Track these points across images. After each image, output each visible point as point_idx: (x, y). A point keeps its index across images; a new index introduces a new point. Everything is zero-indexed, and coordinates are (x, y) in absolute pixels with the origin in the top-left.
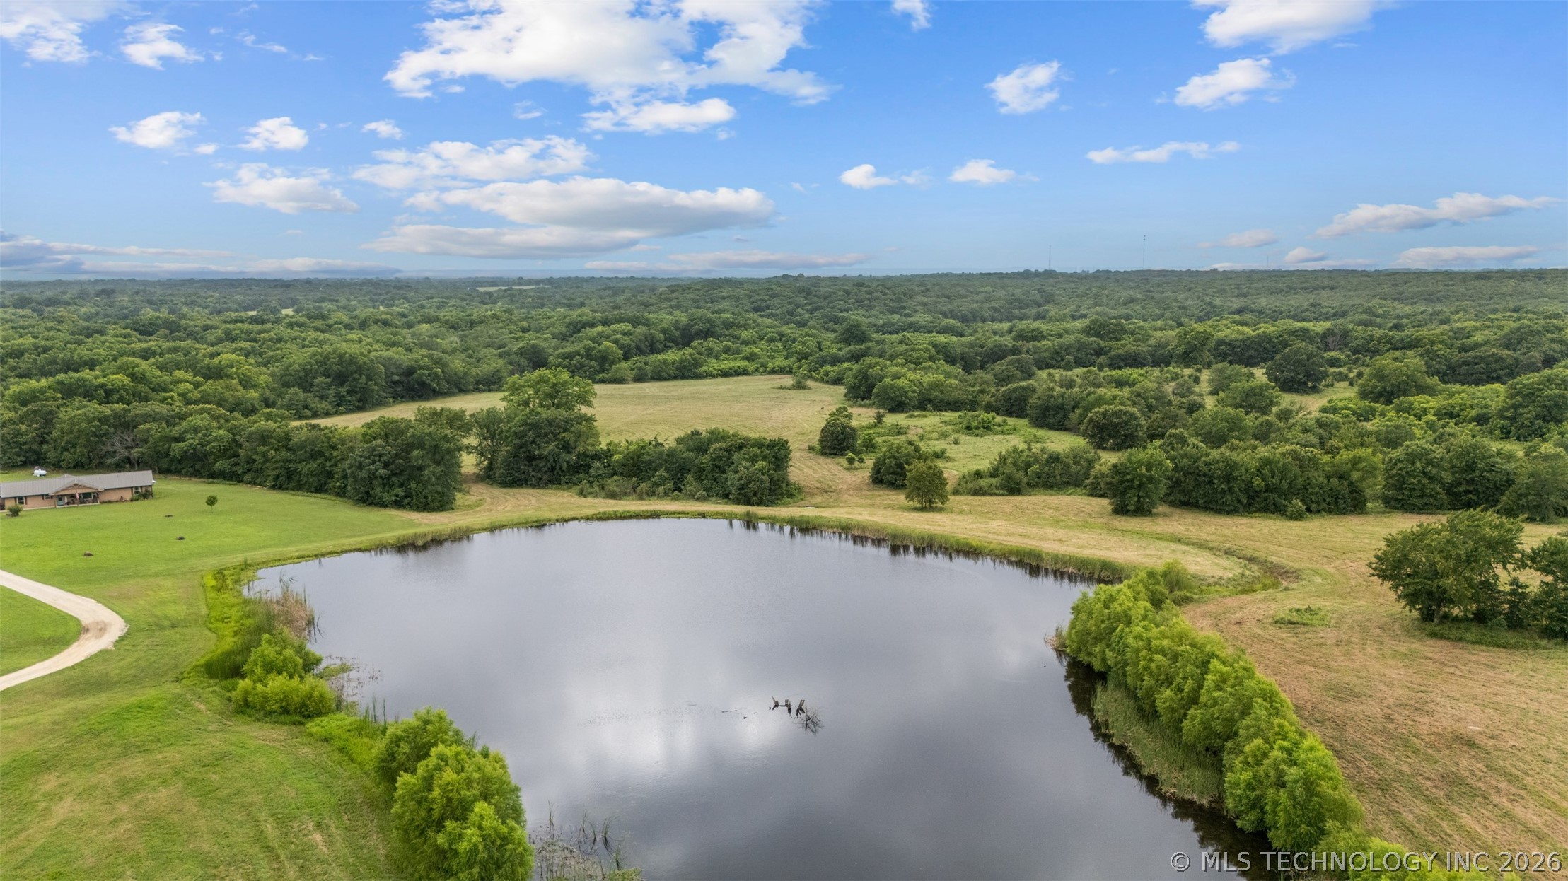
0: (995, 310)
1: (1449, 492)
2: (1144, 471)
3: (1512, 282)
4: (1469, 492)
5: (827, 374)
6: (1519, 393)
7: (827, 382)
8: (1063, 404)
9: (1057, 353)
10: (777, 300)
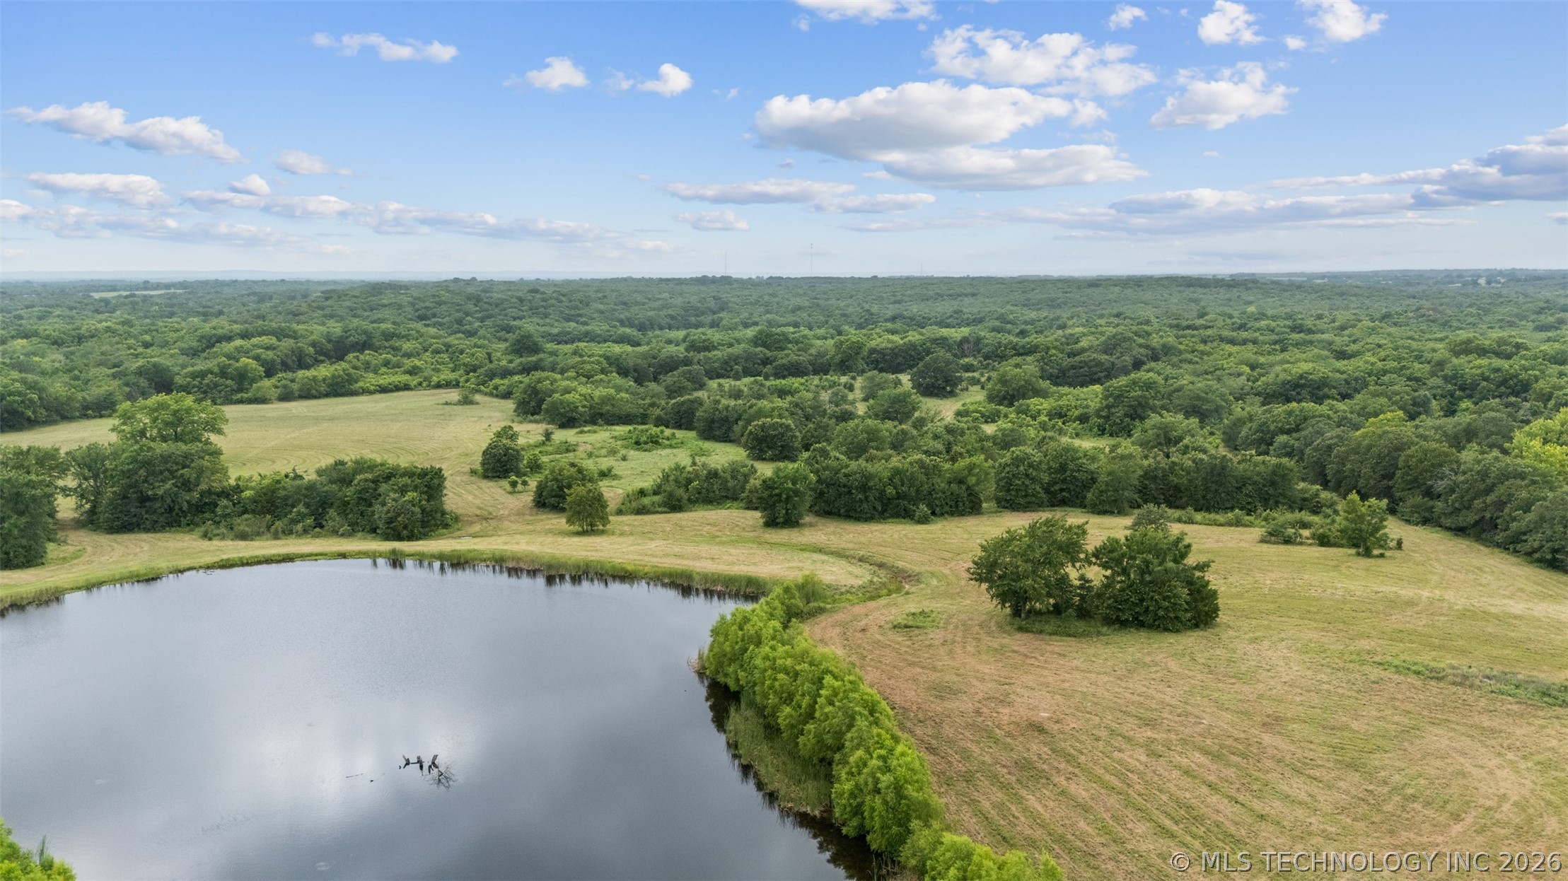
0: (672, 317)
1: (1047, 491)
2: (790, 485)
3: (1117, 289)
4: (1062, 490)
5: (496, 388)
6: (1111, 395)
7: (497, 396)
8: (727, 417)
9: (726, 363)
10: (444, 308)
